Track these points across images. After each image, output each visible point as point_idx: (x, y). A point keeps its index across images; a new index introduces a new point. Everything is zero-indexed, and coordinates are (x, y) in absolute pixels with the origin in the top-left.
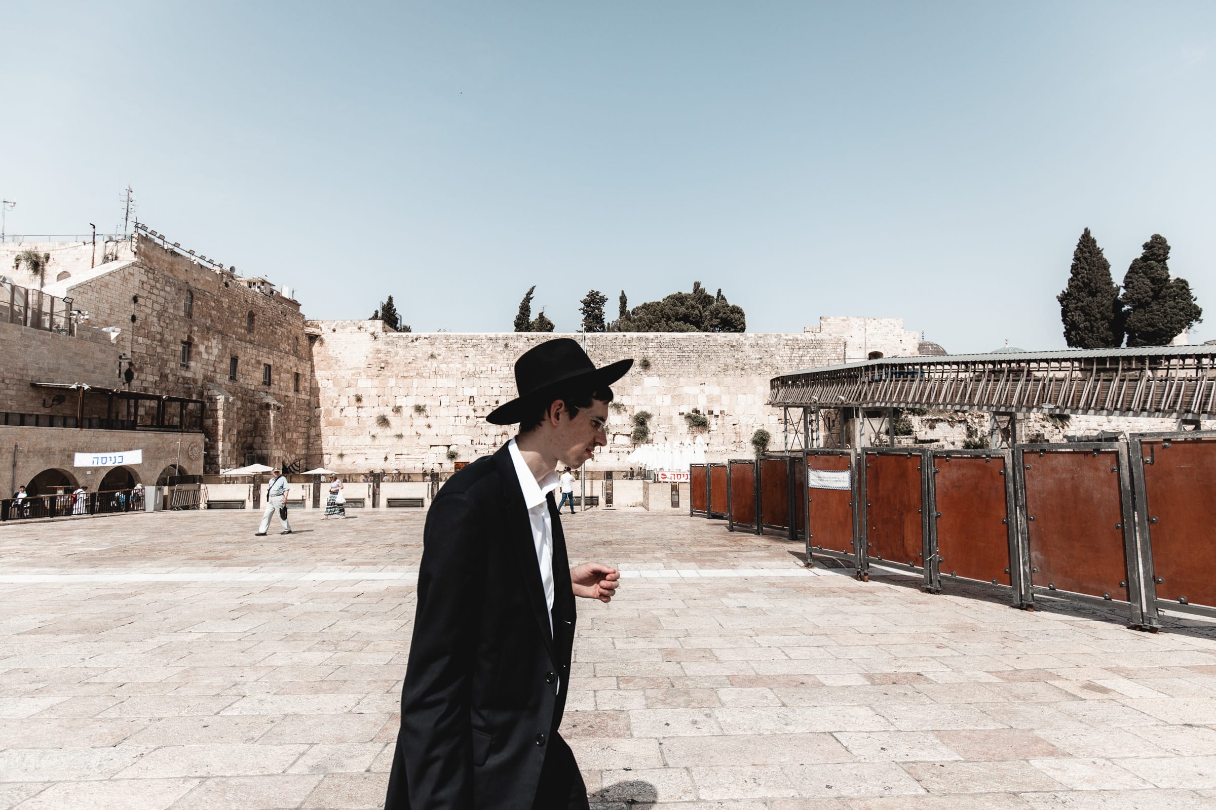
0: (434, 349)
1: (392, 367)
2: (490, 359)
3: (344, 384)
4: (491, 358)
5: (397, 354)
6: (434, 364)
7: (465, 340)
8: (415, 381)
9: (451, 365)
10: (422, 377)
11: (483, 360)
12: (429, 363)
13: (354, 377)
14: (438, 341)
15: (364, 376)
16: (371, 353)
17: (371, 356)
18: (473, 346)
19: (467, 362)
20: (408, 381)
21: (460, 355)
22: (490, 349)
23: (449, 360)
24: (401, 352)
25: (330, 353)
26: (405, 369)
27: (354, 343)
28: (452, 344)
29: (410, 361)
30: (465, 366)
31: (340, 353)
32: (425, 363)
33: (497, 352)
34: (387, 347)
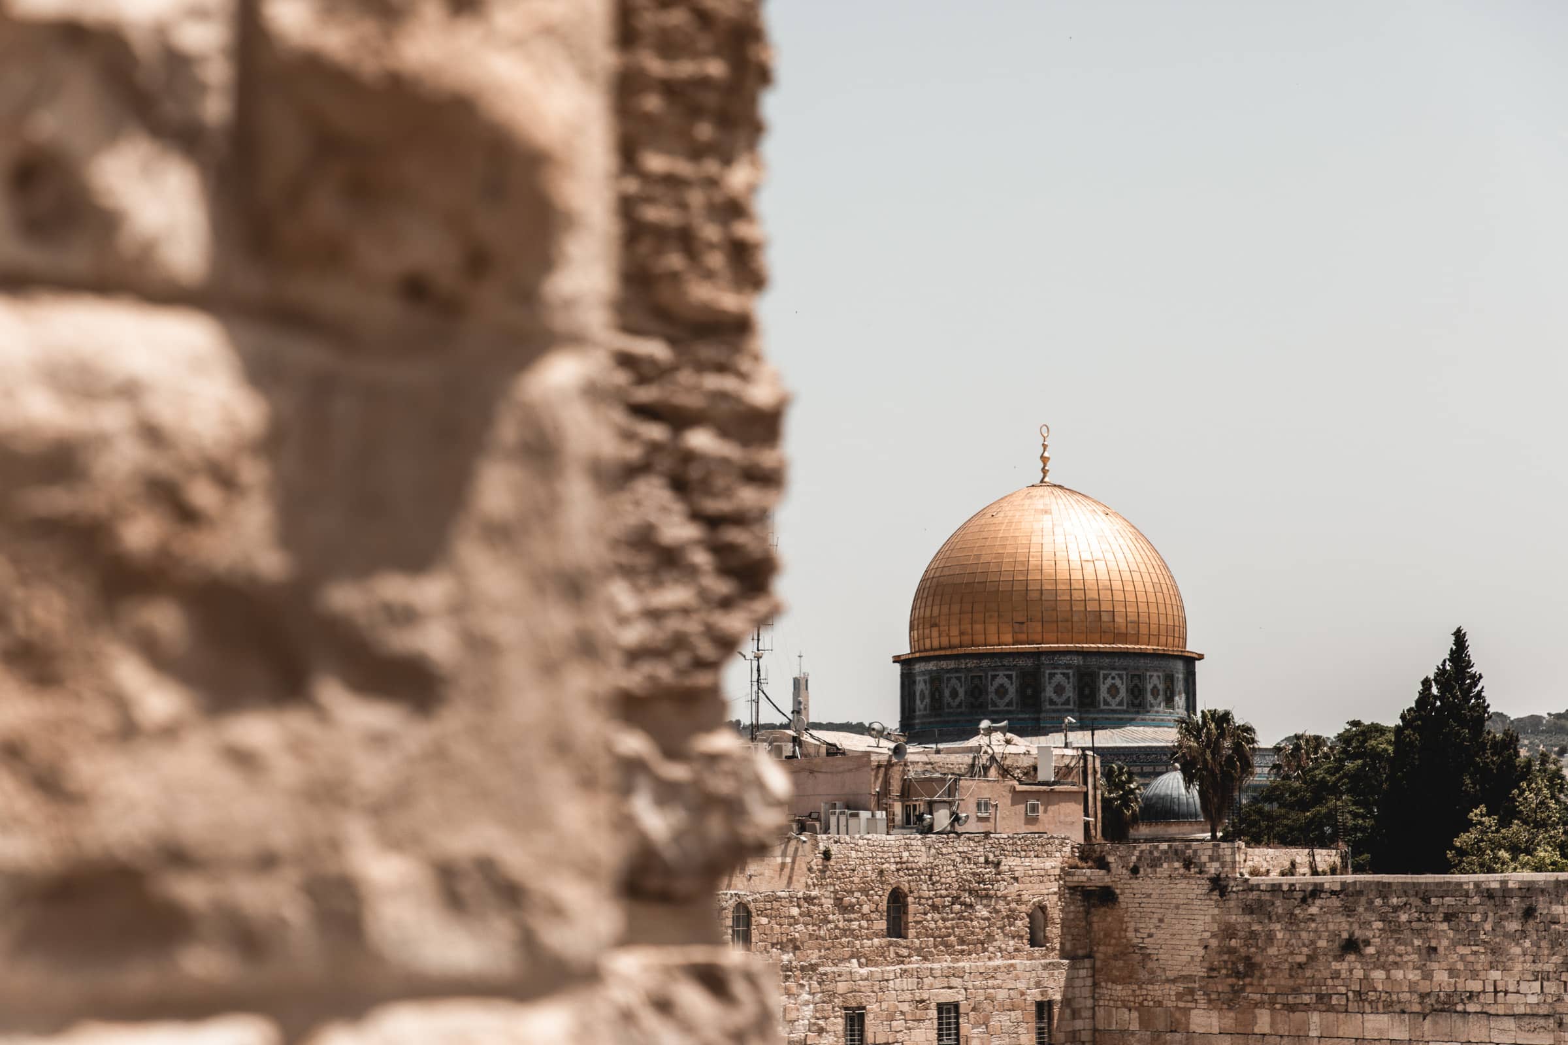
0: (1356, 926)
1: (1263, 977)
2: (1490, 958)
3: (1161, 1025)
4: (1493, 952)
5: (1270, 938)
6: (1351, 968)
7: (1426, 900)
8: (1315, 1018)
9: (1398, 974)
10: (1331, 1009)
11: (1471, 958)
12: (1342, 967)
13: (1181, 1004)
14: (1363, 899)
15: (1202, 1003)
16: (1214, 935)
17: (1214, 943)
18: (1448, 918)
19: (1435, 966)
20: (1298, 1016)
21: (1417, 942)
22: (1488, 926)
23: (1391, 958)
24: (1279, 935)
25: (1130, 934)
26: (1291, 983)
27: (1177, 907)
28: (1396, 909)
29: (1301, 959)
30: (1428, 976)
31: (1150, 936)
32: (1335, 965)
33: (1506, 935)
34: (1248, 919)
